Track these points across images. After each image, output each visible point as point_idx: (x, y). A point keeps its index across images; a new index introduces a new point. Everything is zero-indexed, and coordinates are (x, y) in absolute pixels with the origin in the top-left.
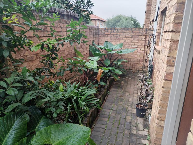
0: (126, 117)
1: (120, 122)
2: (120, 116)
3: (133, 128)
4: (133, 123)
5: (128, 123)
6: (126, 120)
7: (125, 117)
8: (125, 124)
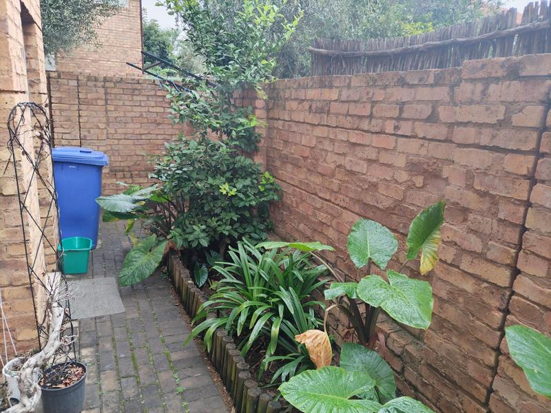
0: (120, 383)
1: (132, 363)
2: (142, 381)
3: (91, 359)
4: (92, 372)
5: (107, 366)
6: (114, 373)
7: (123, 380)
8: (117, 362)
